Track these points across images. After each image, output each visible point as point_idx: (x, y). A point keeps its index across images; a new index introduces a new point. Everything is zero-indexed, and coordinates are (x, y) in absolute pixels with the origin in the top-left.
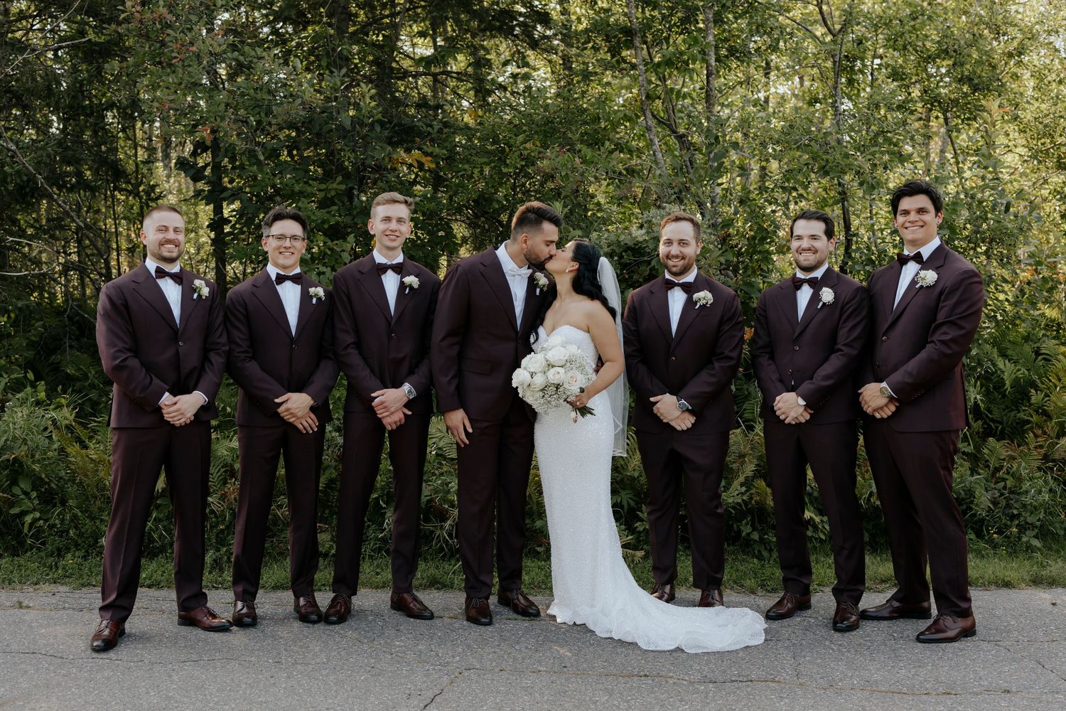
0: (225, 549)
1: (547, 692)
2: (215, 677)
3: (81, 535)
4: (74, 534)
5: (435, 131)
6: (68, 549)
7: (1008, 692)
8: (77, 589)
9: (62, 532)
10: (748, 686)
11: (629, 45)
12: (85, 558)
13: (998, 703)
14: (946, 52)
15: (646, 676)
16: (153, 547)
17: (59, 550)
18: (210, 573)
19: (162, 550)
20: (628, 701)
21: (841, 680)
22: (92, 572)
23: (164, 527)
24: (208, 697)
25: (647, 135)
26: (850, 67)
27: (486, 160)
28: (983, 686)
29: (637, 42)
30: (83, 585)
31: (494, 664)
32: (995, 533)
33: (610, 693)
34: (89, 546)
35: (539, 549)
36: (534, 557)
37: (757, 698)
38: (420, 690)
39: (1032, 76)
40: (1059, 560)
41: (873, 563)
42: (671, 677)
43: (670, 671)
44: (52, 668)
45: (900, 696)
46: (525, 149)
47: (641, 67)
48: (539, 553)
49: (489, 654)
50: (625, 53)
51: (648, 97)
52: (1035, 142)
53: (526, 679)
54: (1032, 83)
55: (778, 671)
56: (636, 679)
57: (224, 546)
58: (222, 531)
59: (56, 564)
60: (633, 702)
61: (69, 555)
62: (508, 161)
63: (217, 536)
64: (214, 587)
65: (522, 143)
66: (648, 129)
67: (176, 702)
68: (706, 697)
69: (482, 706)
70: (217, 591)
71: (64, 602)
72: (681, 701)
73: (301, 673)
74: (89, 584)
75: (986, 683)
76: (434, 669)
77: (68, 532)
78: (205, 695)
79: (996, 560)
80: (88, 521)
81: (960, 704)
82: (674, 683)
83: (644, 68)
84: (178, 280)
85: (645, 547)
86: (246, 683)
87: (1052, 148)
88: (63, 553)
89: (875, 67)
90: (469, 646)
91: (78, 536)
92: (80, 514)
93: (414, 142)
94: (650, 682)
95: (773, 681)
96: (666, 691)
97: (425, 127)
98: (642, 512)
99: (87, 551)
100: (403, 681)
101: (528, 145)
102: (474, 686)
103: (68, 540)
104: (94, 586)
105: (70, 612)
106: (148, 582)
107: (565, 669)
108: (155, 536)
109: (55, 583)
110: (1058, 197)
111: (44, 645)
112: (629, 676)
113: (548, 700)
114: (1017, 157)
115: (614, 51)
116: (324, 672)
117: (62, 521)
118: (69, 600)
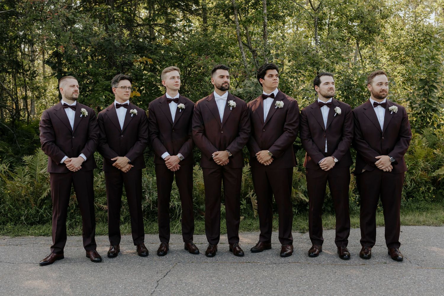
0: (74, 220)
1: (211, 269)
2: (78, 268)
3: (13, 216)
4: (10, 215)
5: (153, 49)
6: (8, 222)
7: (386, 263)
8: (14, 237)
9: (5, 215)
10: (289, 265)
11: (233, 13)
12: (15, 225)
13: (382, 267)
14: (358, 17)
15: (249, 262)
16: (44, 220)
17: (3, 222)
18: (68, 229)
19: (47, 221)
20: (243, 272)
21: (323, 261)
22: (19, 231)
23: (48, 211)
24: (77, 276)
25: (239, 50)
26: (320, 23)
27: (175, 61)
28: (376, 261)
29: (236, 12)
30: (16, 236)
31: (189, 260)
32: (379, 206)
33: (236, 269)
34: (17, 220)
35: (202, 217)
36: (200, 220)
37: (292, 269)
38: (161, 270)
39: (391, 27)
40: (403, 216)
41: (332, 219)
42: (258, 263)
43: (258, 260)
44: (10, 267)
45: (346, 266)
46: (191, 56)
47: (237, 23)
48: (202, 218)
49: (187, 257)
50: (231, 17)
51: (240, 35)
52: (391, 53)
53: (203, 265)
54: (391, 30)
55: (299, 259)
56: (245, 263)
57: (73, 219)
58: (72, 213)
59: (3, 228)
60: (245, 272)
61: (9, 224)
62: (184, 61)
63: (70, 214)
64: (71, 235)
65: (191, 54)
66: (240, 48)
67: (64, 278)
68: (273, 269)
69: (187, 275)
70: (73, 237)
71: (9, 242)
72: (264, 271)
73: (113, 266)
74: (18, 235)
75: (377, 260)
76: (166, 263)
77: (7, 215)
78: (75, 275)
79: (379, 216)
80: (15, 210)
81: (368, 268)
82: (260, 265)
83: (238, 23)
84: (74, 109)
85: (244, 215)
86: (91, 270)
87: (398, 55)
88: (5, 223)
89: (330, 23)
90: (178, 254)
91: (11, 216)
92: (12, 207)
93: (144, 53)
94: (251, 264)
95: (298, 262)
96: (257, 268)
97: (149, 46)
98: (242, 201)
99: (16, 222)
100: (154, 267)
101: (193, 55)
102: (182, 268)
103: (7, 218)
104: (20, 236)
105: (13, 246)
106: (43, 234)
107: (217, 261)
108: (45, 215)
109: (4, 235)
110: (401, 75)
111: (5, 259)
112: (242, 263)
113: (212, 272)
114: (385, 59)
115: (227, 16)
116: (122, 265)
117: (5, 210)
118: (11, 241)
